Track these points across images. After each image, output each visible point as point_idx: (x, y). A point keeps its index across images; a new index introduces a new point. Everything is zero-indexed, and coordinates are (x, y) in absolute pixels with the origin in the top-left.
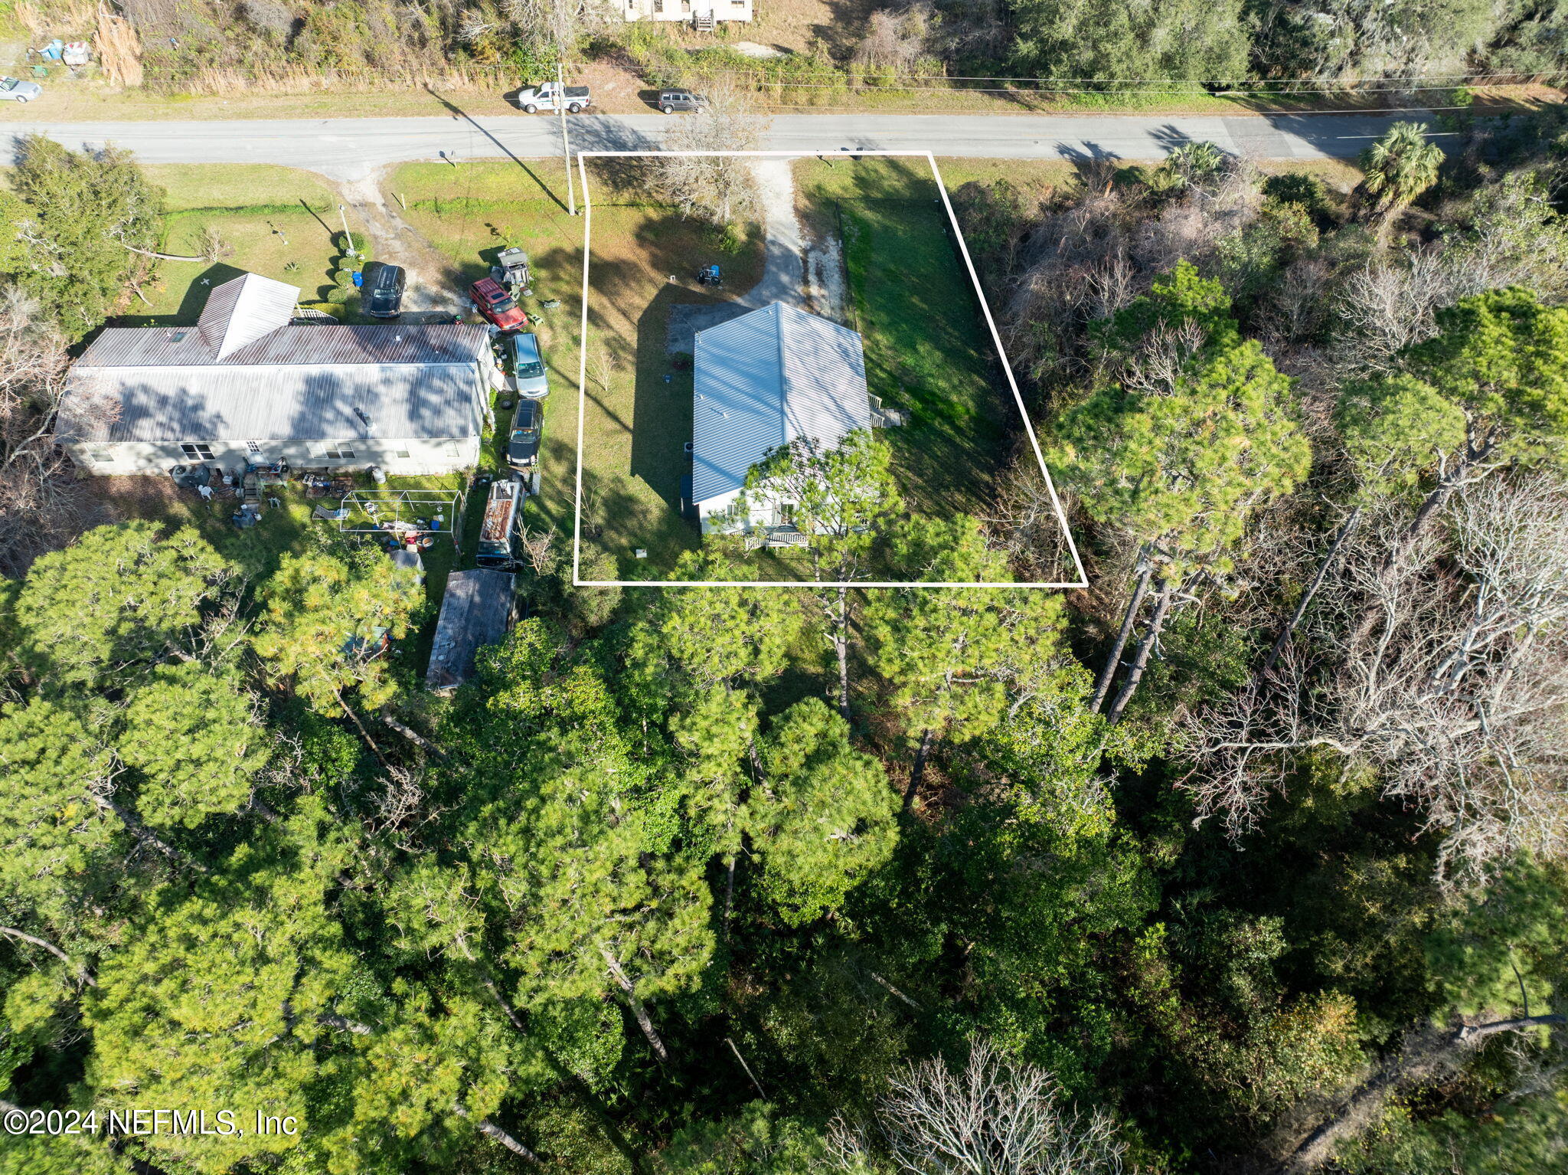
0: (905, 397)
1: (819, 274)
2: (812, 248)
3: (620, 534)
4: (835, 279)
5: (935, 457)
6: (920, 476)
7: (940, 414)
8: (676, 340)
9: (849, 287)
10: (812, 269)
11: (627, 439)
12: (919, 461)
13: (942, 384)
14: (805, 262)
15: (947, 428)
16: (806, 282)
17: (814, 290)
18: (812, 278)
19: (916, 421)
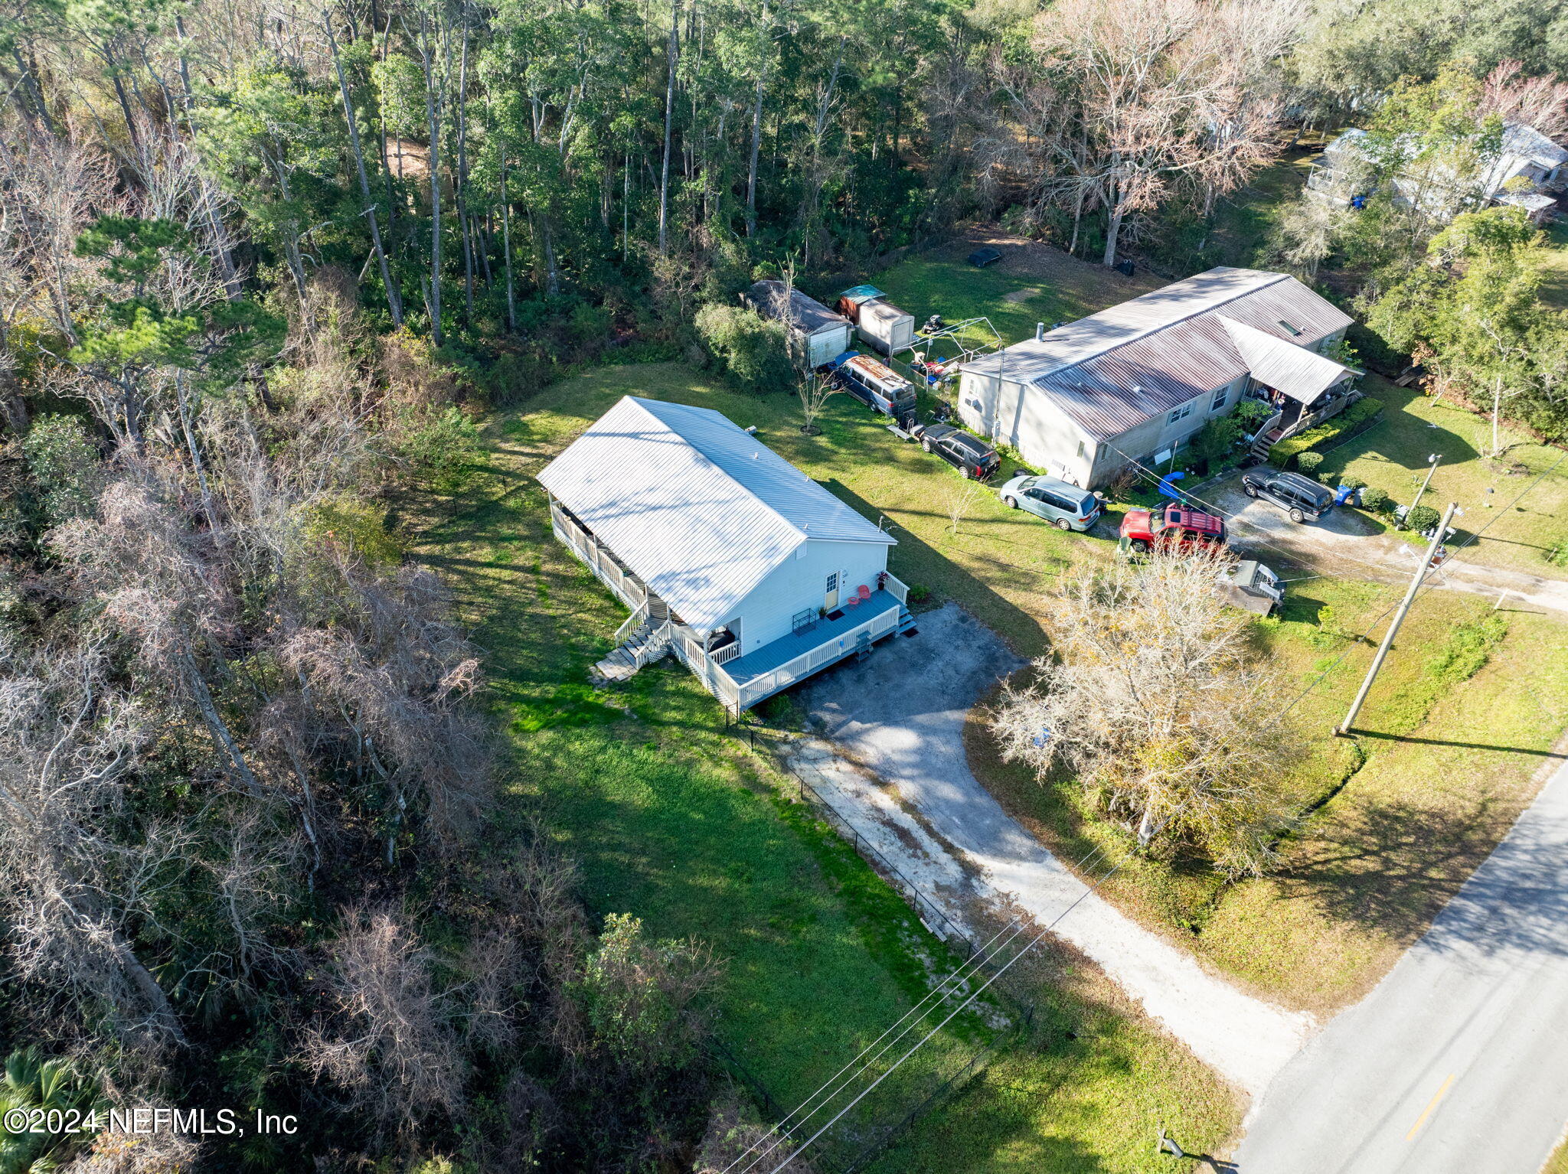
0: (616, 702)
1: (903, 834)
2: (966, 885)
3: (790, 437)
4: (880, 844)
5: (531, 645)
6: (532, 616)
7: (556, 703)
8: (963, 620)
12: (545, 631)
13: (577, 747)
14: (949, 848)
16: (908, 807)
17: (884, 800)
18: (907, 821)
19: (581, 677)
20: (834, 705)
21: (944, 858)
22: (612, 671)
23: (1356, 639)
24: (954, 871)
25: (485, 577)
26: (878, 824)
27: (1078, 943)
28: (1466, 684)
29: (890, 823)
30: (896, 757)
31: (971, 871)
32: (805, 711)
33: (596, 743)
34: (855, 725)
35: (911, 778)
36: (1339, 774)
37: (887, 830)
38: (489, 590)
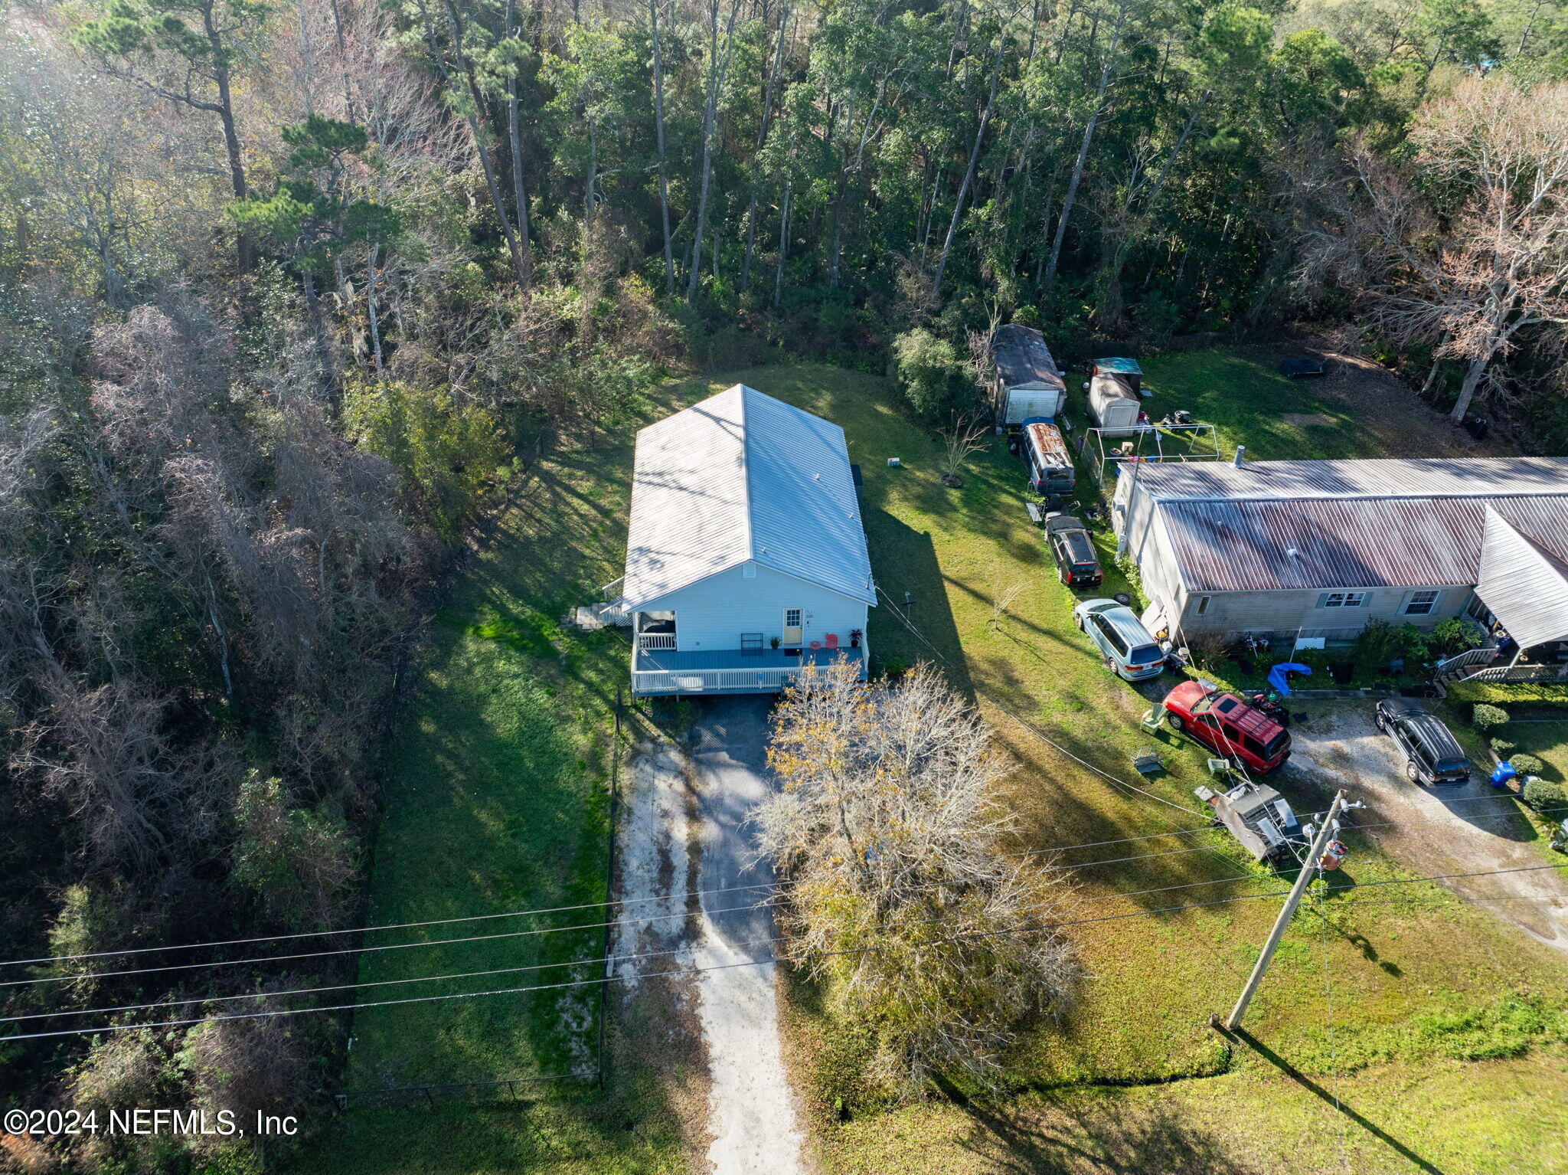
0: (562, 644)
1: (667, 869)
2: (673, 943)
3: (926, 481)
4: (637, 864)
5: (548, 571)
6: (570, 549)
7: (518, 622)
9: (613, 836)
10: (680, 879)
11: (947, 568)
13: (501, 665)
14: (692, 903)
15: (514, 608)
16: (695, 848)
17: (681, 831)
18: (681, 860)
19: (557, 613)
20: (723, 731)
21: (680, 909)
22: (585, 619)
23: (1353, 940)
24: (676, 923)
25: (568, 504)
26: (654, 849)
27: (714, 1052)
28: (1458, 1064)
29: (665, 854)
30: (728, 801)
31: (691, 933)
32: (694, 724)
33: (515, 669)
34: (724, 756)
35: (723, 826)
36: (1175, 1065)
37: (657, 857)
38: (561, 515)
